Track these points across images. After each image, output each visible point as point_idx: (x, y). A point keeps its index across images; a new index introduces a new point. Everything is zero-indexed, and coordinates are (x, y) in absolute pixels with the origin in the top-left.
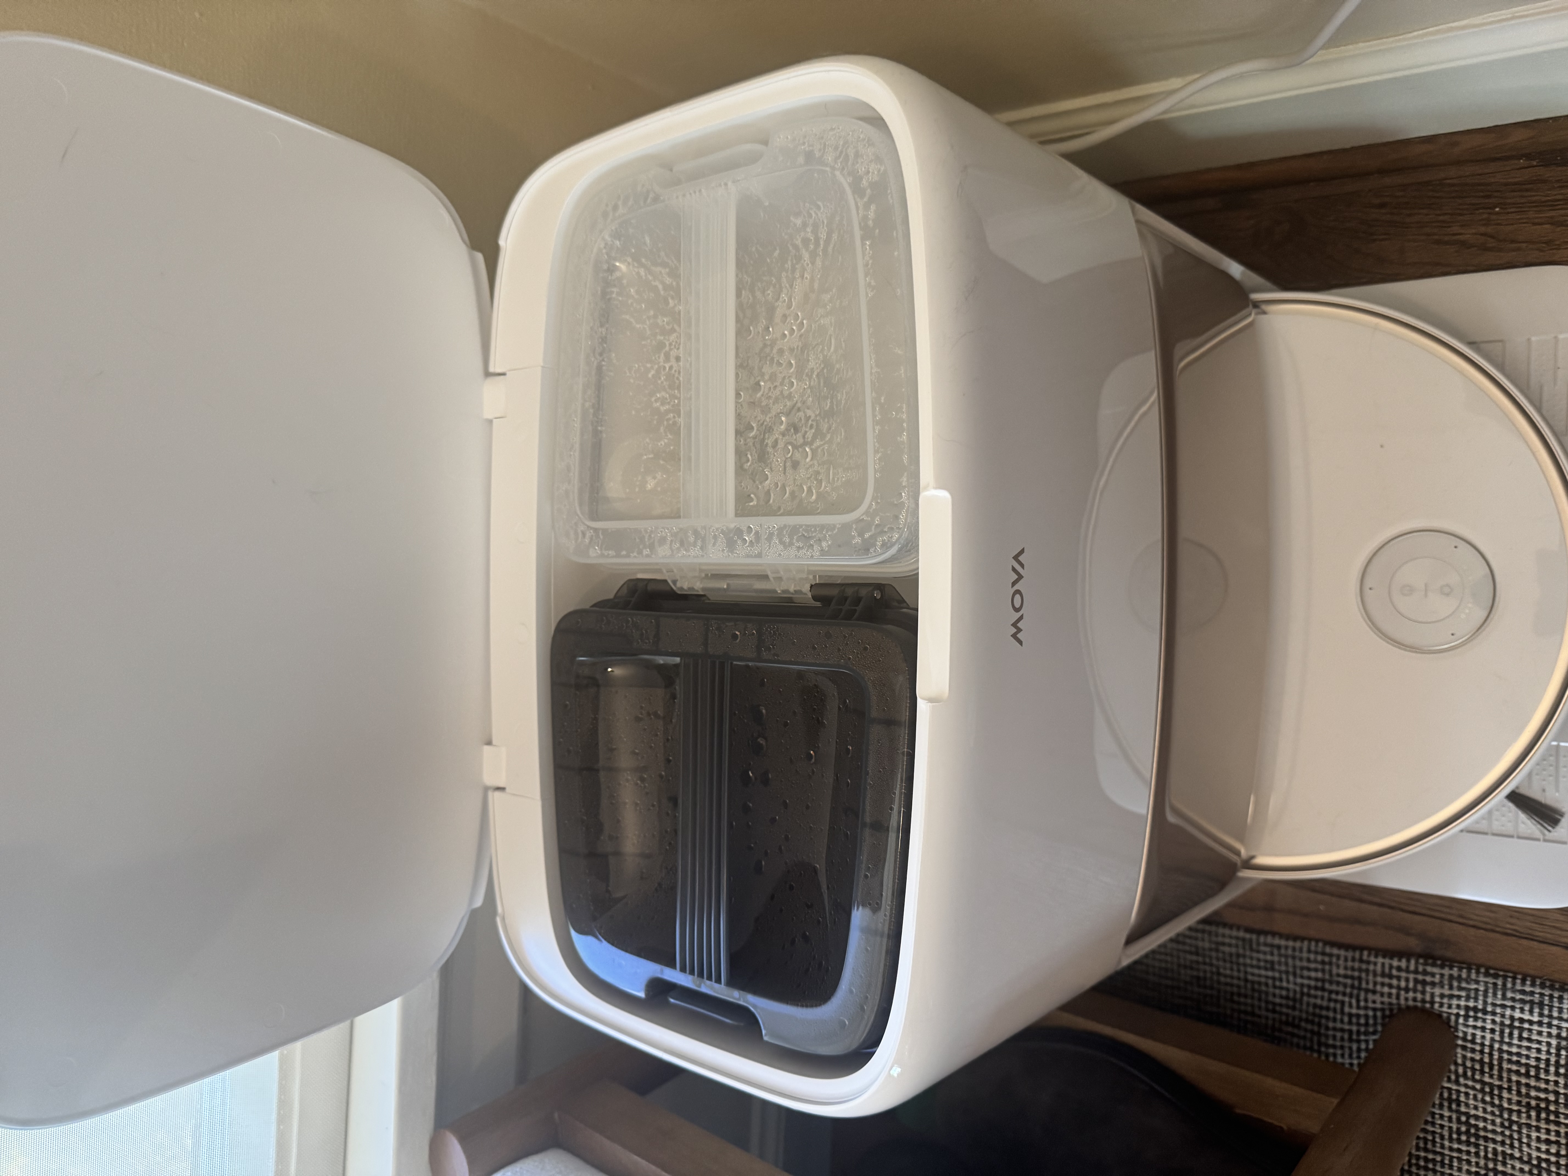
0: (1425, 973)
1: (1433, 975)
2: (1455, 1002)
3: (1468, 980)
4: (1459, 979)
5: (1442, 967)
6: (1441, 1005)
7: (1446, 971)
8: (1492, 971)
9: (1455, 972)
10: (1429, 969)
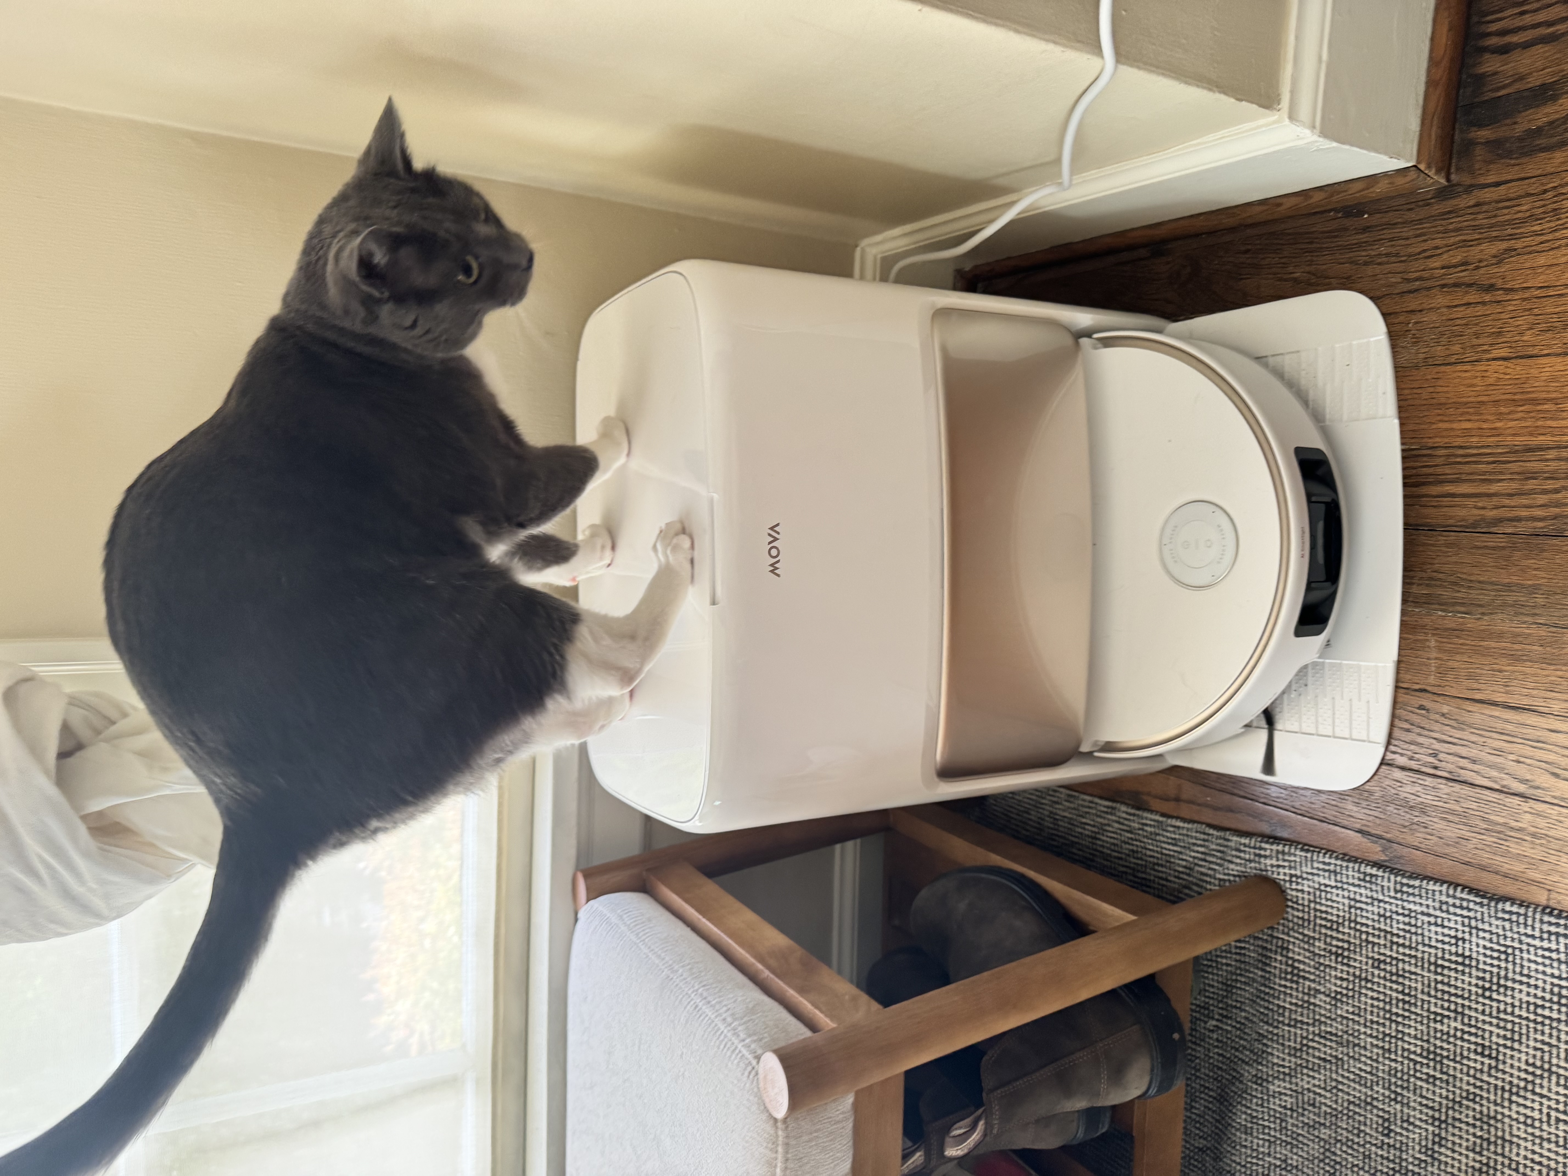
0: (1261, 848)
1: (1265, 850)
2: (1281, 870)
3: (1290, 854)
4: (1283, 853)
5: (1272, 844)
6: (1273, 872)
7: (1274, 847)
8: (1306, 847)
9: (1280, 848)
10: (1264, 845)
